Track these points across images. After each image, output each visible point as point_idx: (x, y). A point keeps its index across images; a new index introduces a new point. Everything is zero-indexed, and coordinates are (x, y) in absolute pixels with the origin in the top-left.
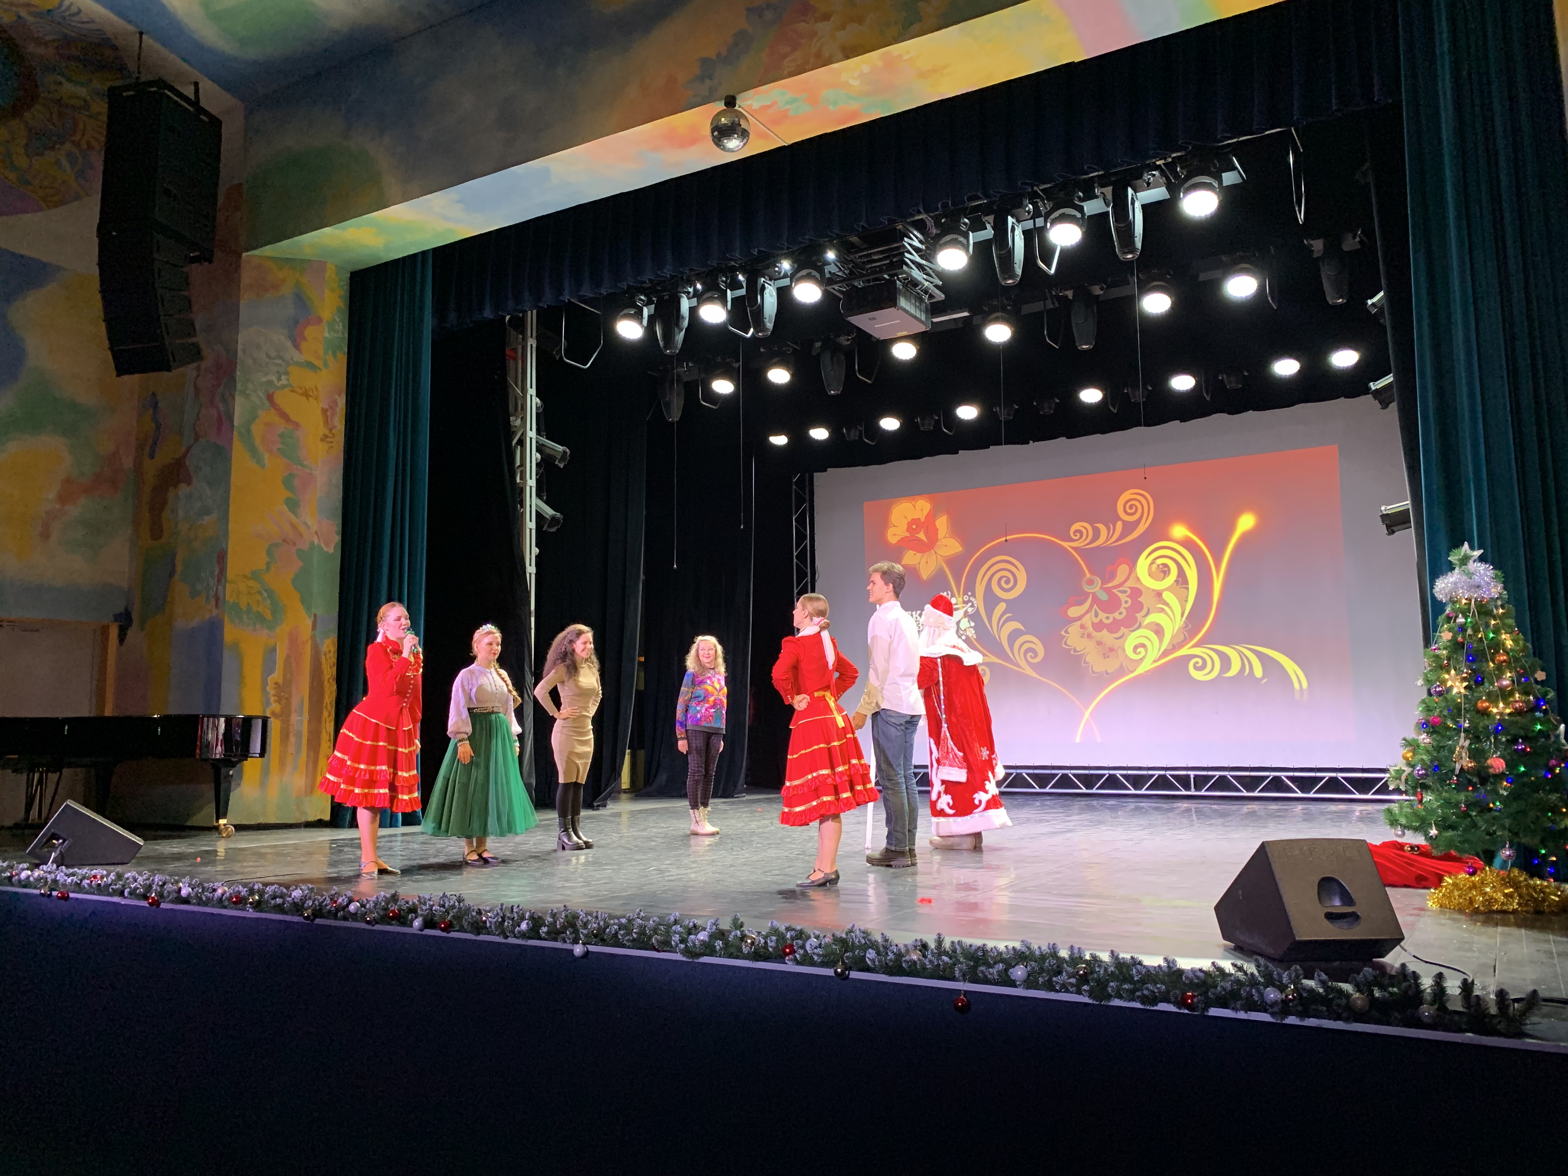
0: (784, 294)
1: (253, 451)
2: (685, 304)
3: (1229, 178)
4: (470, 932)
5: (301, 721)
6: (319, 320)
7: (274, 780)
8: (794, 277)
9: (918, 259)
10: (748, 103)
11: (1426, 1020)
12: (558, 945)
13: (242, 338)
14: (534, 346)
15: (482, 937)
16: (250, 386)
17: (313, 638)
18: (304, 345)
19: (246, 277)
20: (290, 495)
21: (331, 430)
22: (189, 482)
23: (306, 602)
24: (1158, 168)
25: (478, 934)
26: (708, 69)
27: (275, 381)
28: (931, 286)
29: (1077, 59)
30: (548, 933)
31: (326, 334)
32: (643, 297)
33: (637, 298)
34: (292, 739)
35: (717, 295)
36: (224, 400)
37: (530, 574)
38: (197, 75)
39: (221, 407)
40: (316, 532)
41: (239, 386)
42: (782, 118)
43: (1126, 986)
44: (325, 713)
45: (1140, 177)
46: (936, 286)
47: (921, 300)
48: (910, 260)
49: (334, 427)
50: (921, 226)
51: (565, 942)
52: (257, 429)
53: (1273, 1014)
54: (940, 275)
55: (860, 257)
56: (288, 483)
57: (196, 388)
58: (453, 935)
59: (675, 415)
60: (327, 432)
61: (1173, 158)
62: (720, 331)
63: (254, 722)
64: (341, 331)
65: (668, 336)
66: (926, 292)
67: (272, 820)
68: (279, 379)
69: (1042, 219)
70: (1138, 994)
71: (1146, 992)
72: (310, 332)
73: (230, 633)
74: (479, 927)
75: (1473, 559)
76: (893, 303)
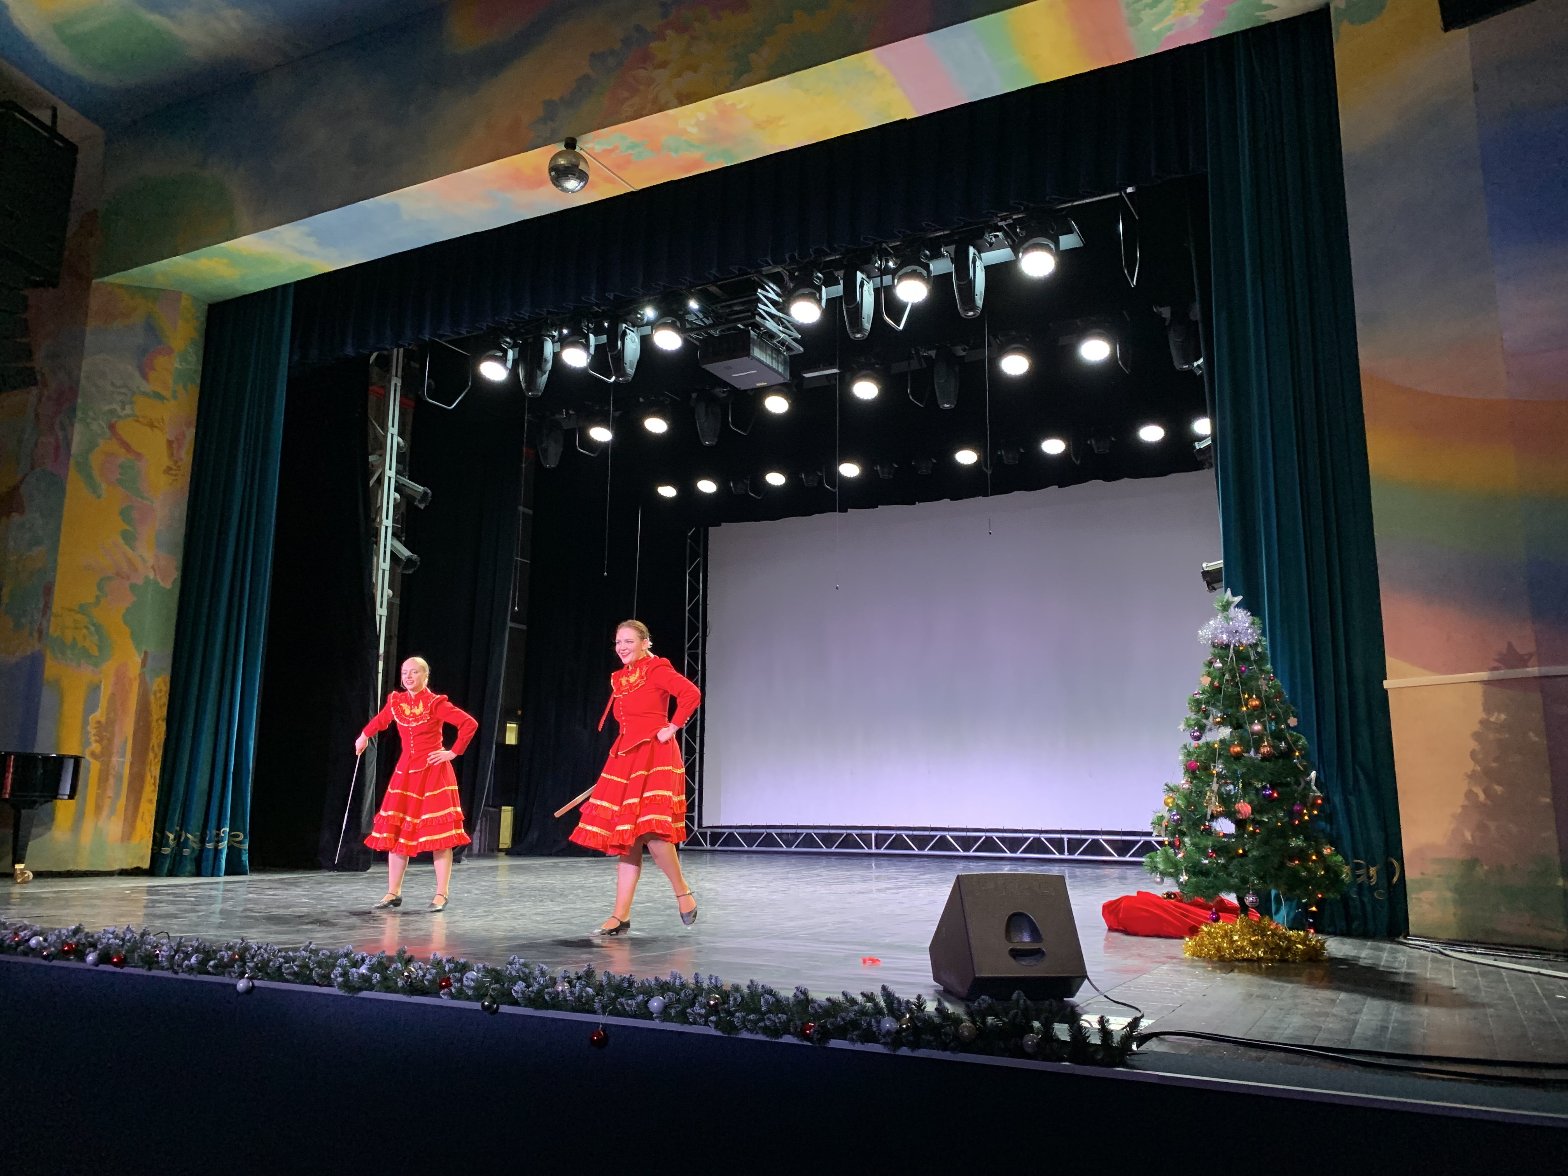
0: (646, 342)
1: (89, 478)
2: (549, 348)
3: (1069, 241)
4: (142, 967)
5: (122, 763)
6: (170, 351)
7: (88, 825)
8: (654, 325)
9: (773, 311)
10: (590, 146)
11: (1029, 1050)
12: (226, 979)
13: (86, 365)
14: (399, 384)
15: (154, 973)
16: (91, 413)
17: (142, 676)
18: (152, 375)
19: (95, 303)
20: (128, 528)
21: (176, 462)
22: (21, 510)
23: (136, 638)
24: (999, 229)
25: (150, 969)
26: (551, 110)
27: (119, 409)
28: (789, 340)
29: (909, 117)
30: (215, 967)
31: (177, 365)
32: (508, 340)
33: (501, 340)
34: (111, 781)
35: (578, 338)
36: (63, 429)
37: (381, 616)
38: (54, 100)
39: (60, 434)
40: (153, 567)
41: (79, 414)
42: (626, 163)
43: (752, 1017)
44: (151, 755)
45: (981, 236)
46: (795, 340)
47: (779, 352)
48: (764, 311)
49: (181, 459)
50: (777, 279)
51: (231, 977)
52: (95, 459)
53: (885, 1044)
54: (799, 328)
55: (722, 307)
56: (125, 514)
57: (37, 415)
58: (127, 970)
59: (551, 463)
60: (170, 463)
61: (1014, 220)
62: (580, 375)
63: (66, 761)
64: (194, 362)
65: (531, 378)
66: (783, 344)
67: (84, 868)
68: (123, 409)
69: (890, 277)
70: (761, 1024)
71: (768, 1023)
72: (161, 361)
73: (51, 669)
74: (150, 961)
75: (1233, 605)
76: (747, 352)
